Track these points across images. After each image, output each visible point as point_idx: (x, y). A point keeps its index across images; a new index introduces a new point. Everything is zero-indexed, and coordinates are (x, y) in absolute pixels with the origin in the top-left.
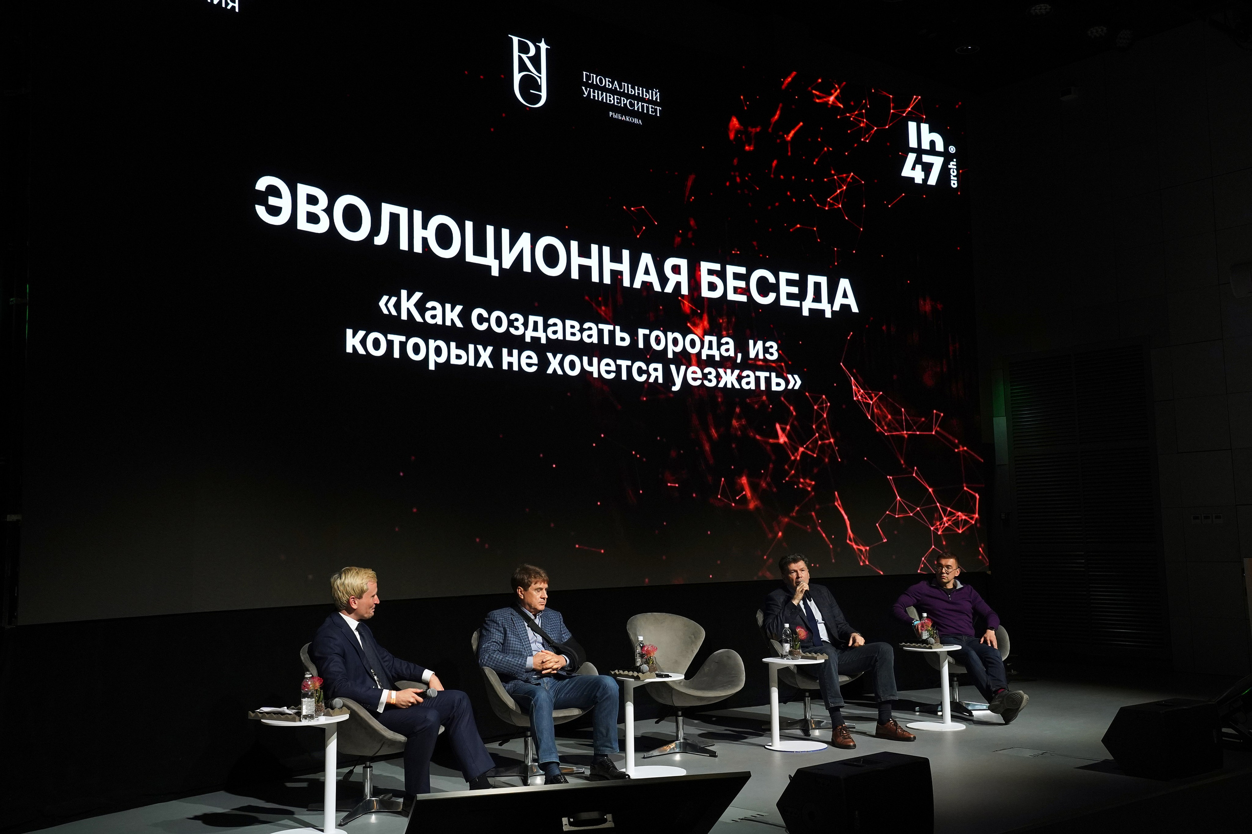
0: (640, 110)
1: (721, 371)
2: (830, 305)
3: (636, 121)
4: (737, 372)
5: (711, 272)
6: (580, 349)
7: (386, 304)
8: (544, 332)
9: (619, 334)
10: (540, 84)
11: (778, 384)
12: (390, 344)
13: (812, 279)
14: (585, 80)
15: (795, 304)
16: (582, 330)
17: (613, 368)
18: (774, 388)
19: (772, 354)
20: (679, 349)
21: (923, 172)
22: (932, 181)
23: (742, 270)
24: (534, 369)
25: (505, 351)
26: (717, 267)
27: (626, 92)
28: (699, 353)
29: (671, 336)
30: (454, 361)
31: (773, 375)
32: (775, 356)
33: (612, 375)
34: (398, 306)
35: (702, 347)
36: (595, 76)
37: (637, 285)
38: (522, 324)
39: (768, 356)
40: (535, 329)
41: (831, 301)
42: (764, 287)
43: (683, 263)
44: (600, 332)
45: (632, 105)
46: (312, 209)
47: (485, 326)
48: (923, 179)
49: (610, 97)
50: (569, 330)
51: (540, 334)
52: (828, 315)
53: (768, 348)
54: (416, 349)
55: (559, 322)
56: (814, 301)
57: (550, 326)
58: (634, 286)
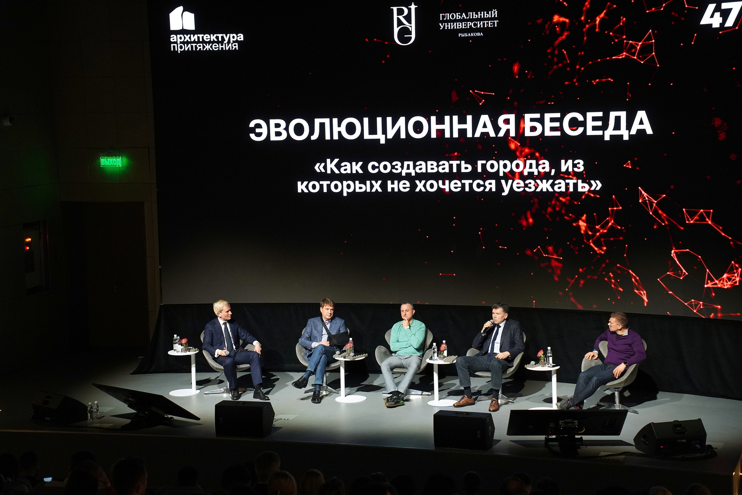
0: (482, 27)
2: (628, 131)
3: (478, 34)
4: (551, 181)
5: (532, 120)
6: (437, 176)
7: (319, 168)
8: (414, 169)
9: (463, 165)
10: (411, 30)
11: (583, 187)
12: (321, 186)
13: (613, 115)
14: (441, 19)
15: (600, 133)
16: (438, 166)
17: (459, 185)
18: (580, 190)
19: (579, 168)
20: (507, 170)
21: (721, 18)
22: (730, 23)
23: (558, 115)
24: (408, 190)
25: (389, 182)
26: (538, 116)
27: (471, 18)
28: (523, 171)
29: (502, 163)
30: (358, 190)
31: (580, 181)
32: (582, 169)
33: (459, 189)
34: (325, 167)
35: (525, 167)
36: (448, 14)
37: (477, 135)
38: (400, 167)
39: (576, 170)
40: (408, 168)
41: (629, 127)
42: (574, 124)
43: (512, 117)
44: (451, 166)
45: (475, 25)
46: (278, 130)
47: (376, 170)
48: (720, 24)
49: (459, 24)
50: (429, 167)
51: (412, 171)
52: (626, 138)
53: (576, 164)
54: (336, 187)
55: (423, 163)
56: (614, 129)
57: (418, 166)
58: (475, 136)
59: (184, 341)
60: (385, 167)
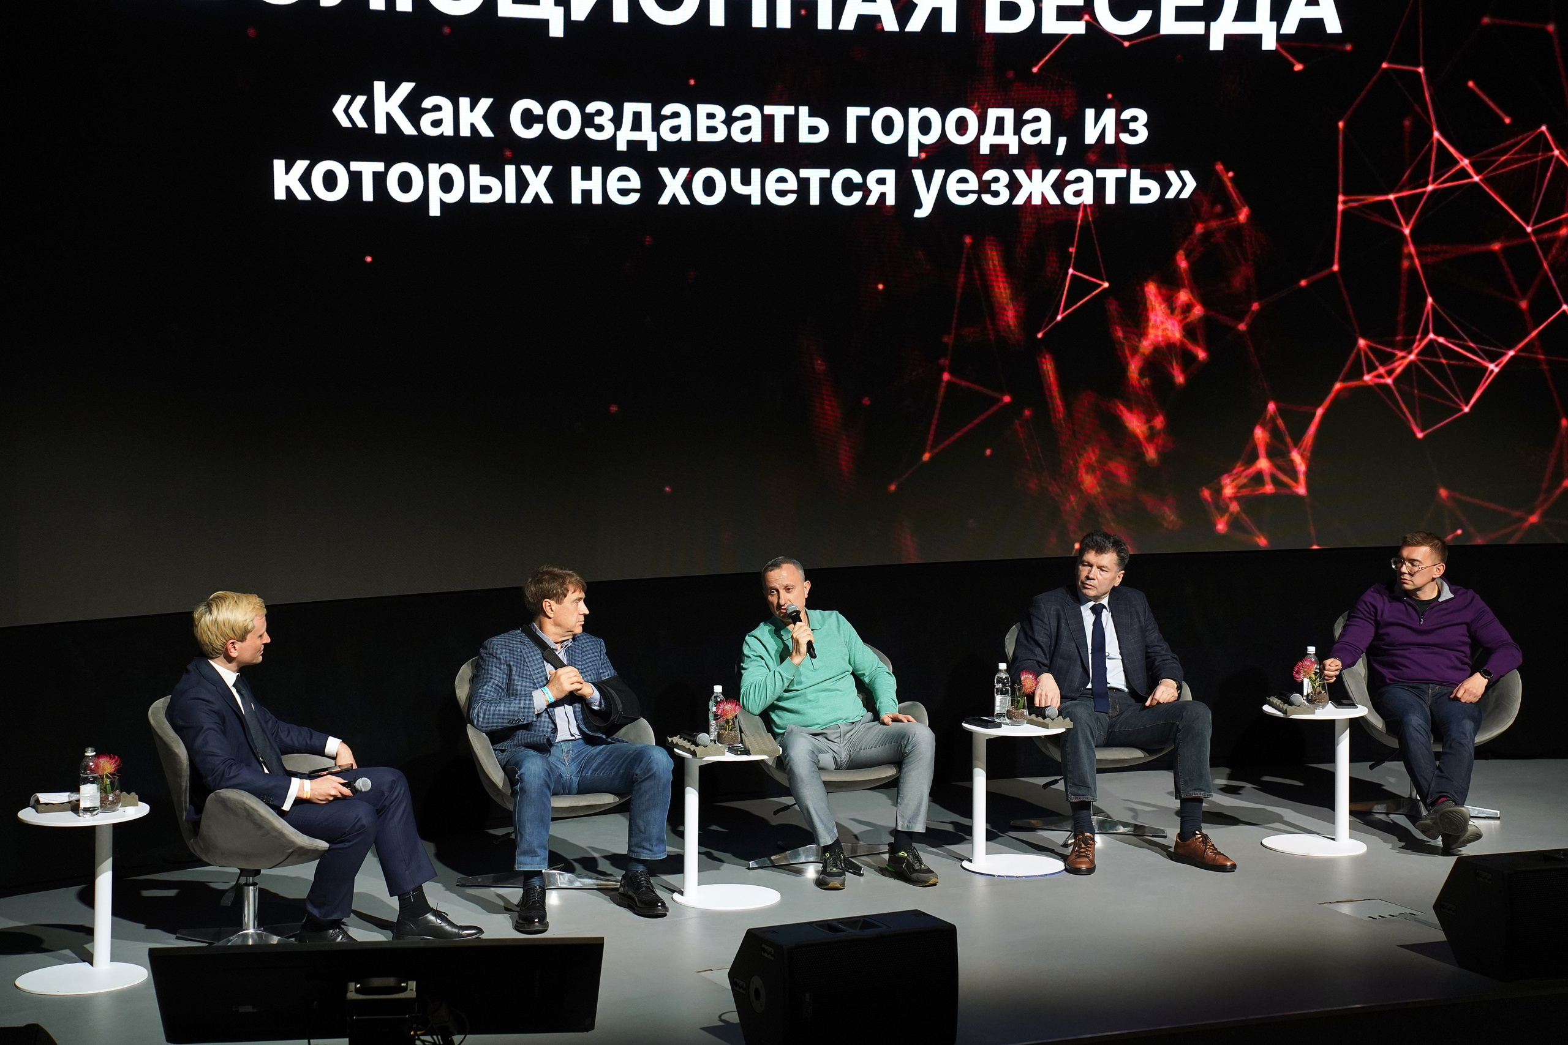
1: (1020, 174)
2: (1275, 24)
4: (1054, 174)
6: (726, 155)
7: (346, 111)
8: (653, 130)
9: (805, 119)
11: (1145, 191)
12: (356, 179)
15: (1196, 28)
16: (729, 121)
17: (792, 184)
18: (1135, 198)
19: (1134, 133)
20: (931, 138)
24: (633, 198)
25: (576, 171)
28: (976, 142)
29: (915, 115)
30: (476, 197)
31: (1135, 173)
32: (1143, 136)
33: (791, 199)
34: (368, 111)
35: (982, 130)
37: (848, 23)
38: (610, 120)
39: (1125, 138)
40: (637, 125)
41: (1278, 12)
44: (768, 122)
47: (537, 130)
50: (703, 123)
51: (647, 135)
52: (1269, 44)
53: (1127, 122)
54: (405, 182)
55: (684, 110)
56: (1237, 18)
57: (666, 117)
58: (842, 27)
59: (107, 766)
60: (564, 120)
